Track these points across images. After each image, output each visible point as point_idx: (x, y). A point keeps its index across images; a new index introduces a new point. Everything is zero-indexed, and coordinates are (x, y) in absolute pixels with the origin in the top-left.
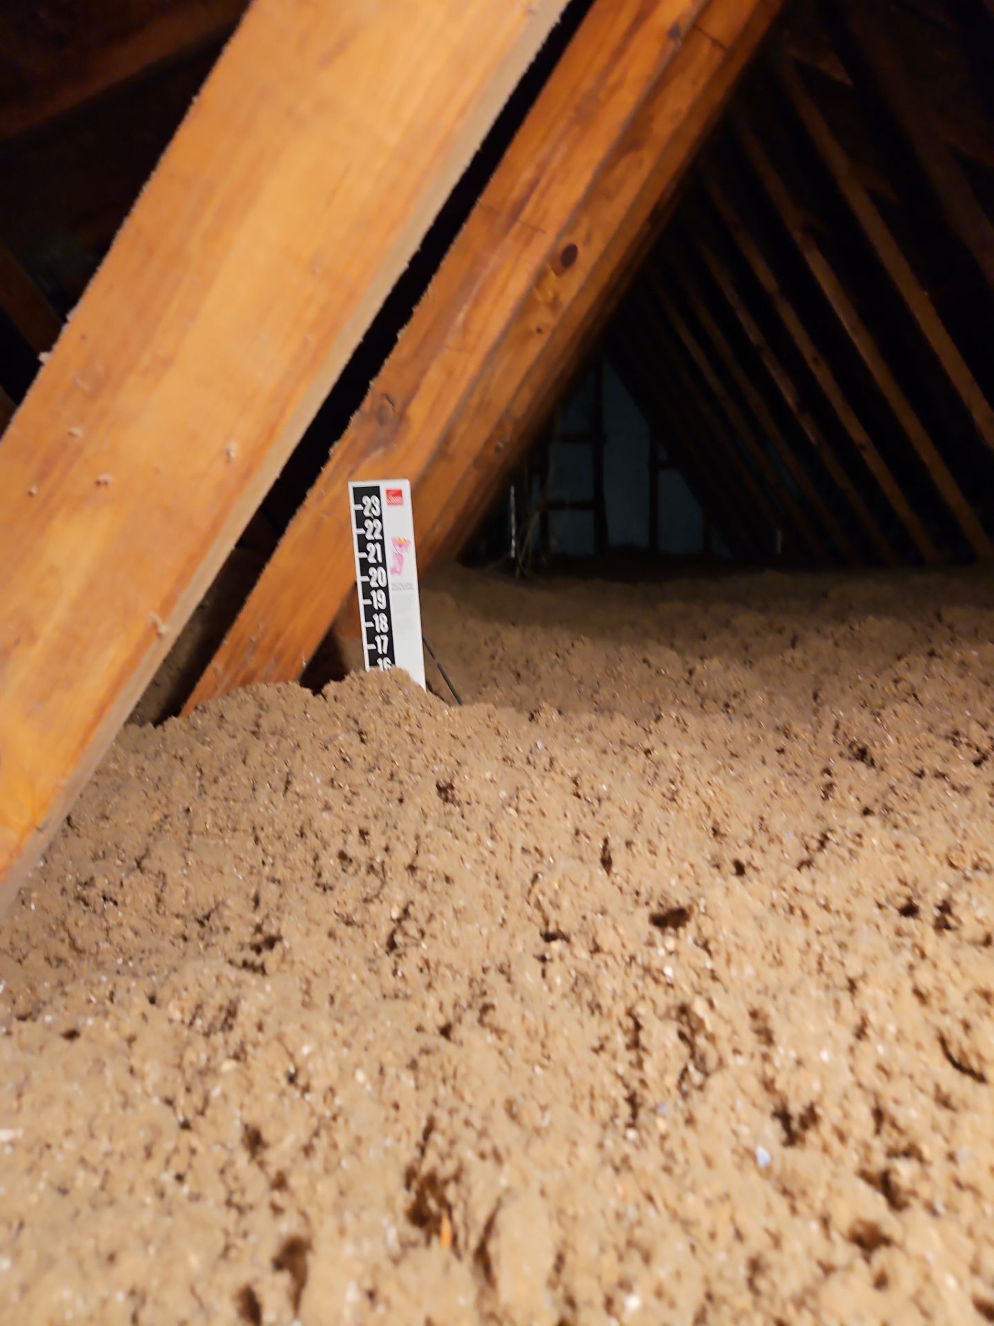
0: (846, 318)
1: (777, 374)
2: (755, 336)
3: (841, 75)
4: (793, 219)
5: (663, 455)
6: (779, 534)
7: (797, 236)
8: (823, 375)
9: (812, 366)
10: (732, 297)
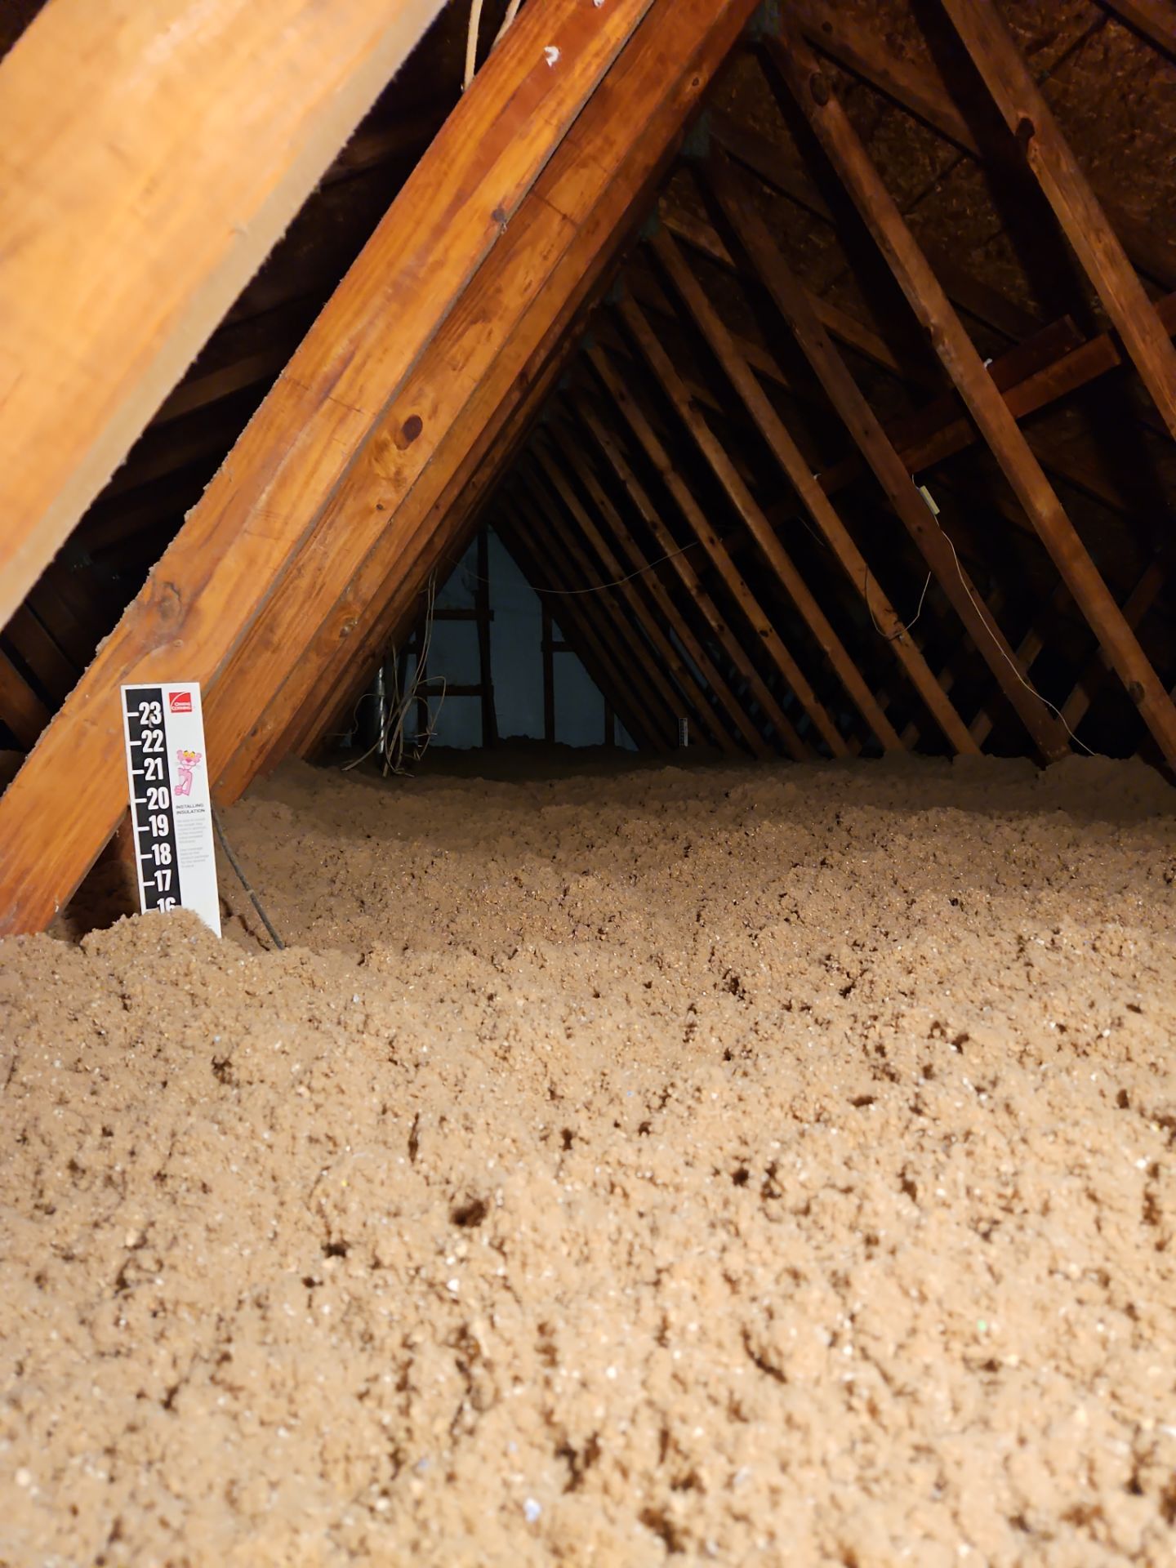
0: (739, 498)
1: (671, 551)
2: (648, 513)
3: (719, 251)
4: (680, 393)
5: (558, 637)
6: (686, 724)
7: (685, 411)
8: (719, 556)
9: (707, 545)
10: (623, 472)
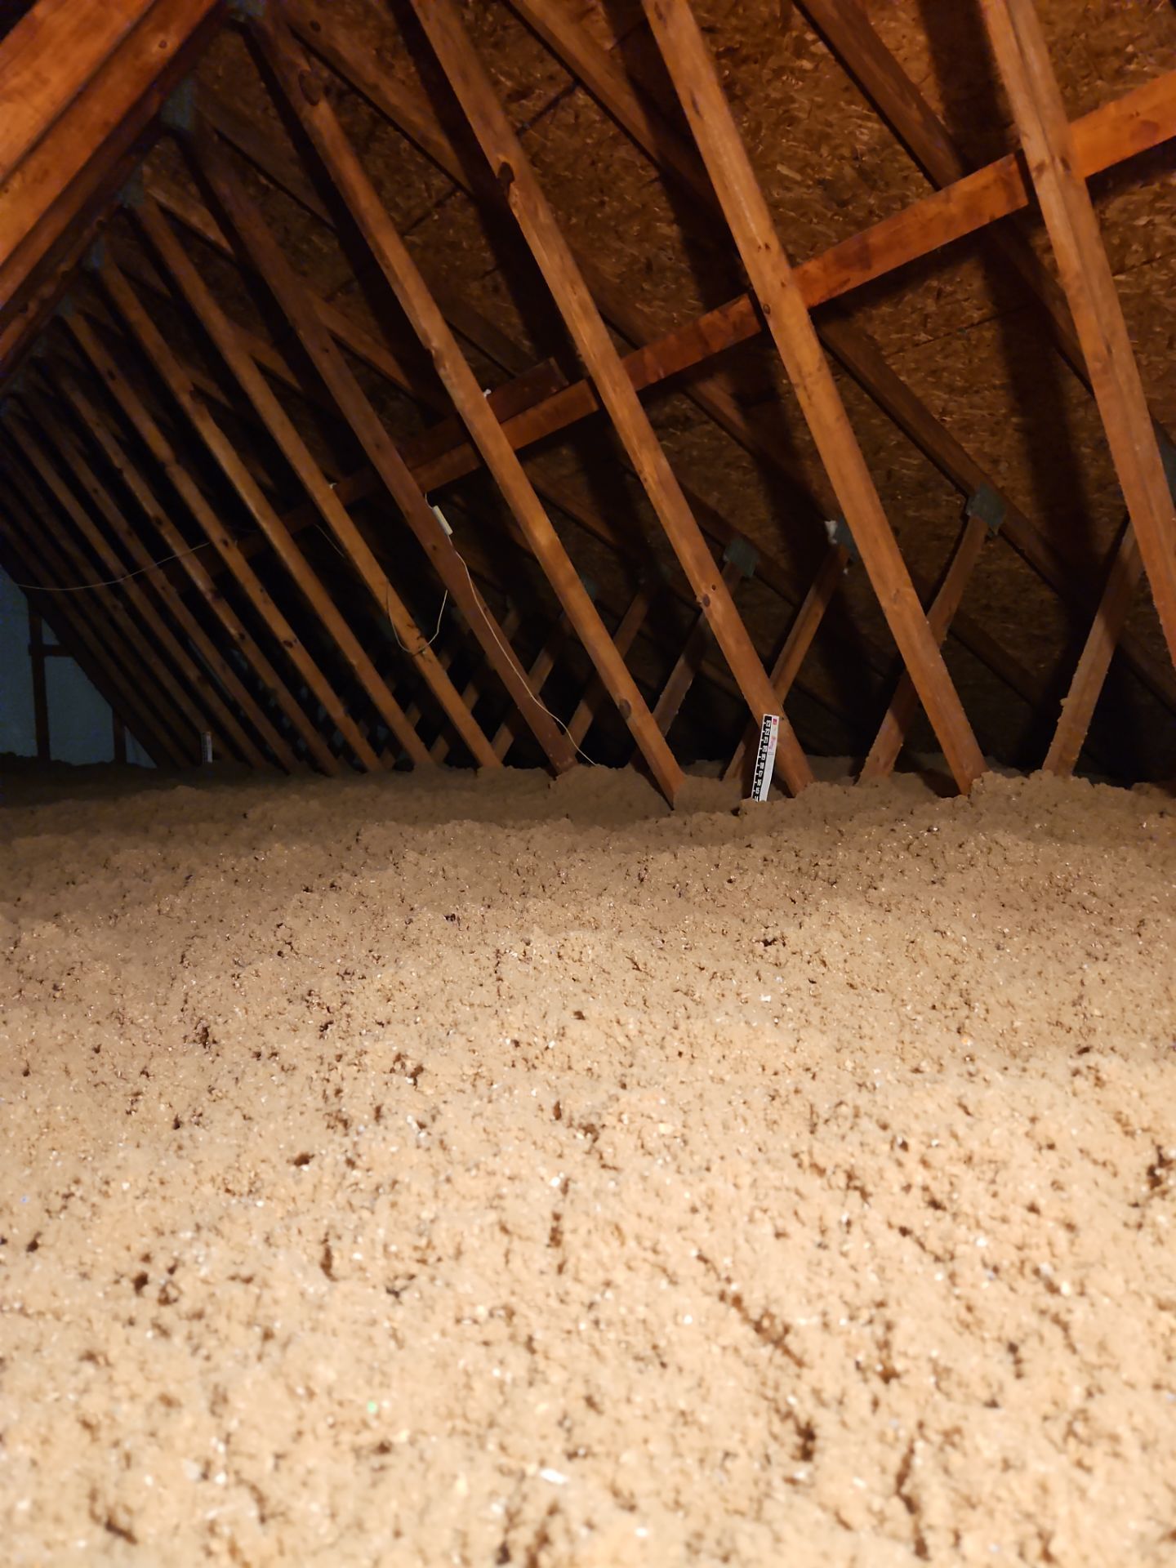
0: (253, 500)
1: (180, 550)
2: (151, 507)
3: (214, 234)
4: (180, 379)
5: (49, 638)
6: (209, 738)
7: (185, 400)
8: (235, 560)
9: (220, 547)
10: (118, 460)
